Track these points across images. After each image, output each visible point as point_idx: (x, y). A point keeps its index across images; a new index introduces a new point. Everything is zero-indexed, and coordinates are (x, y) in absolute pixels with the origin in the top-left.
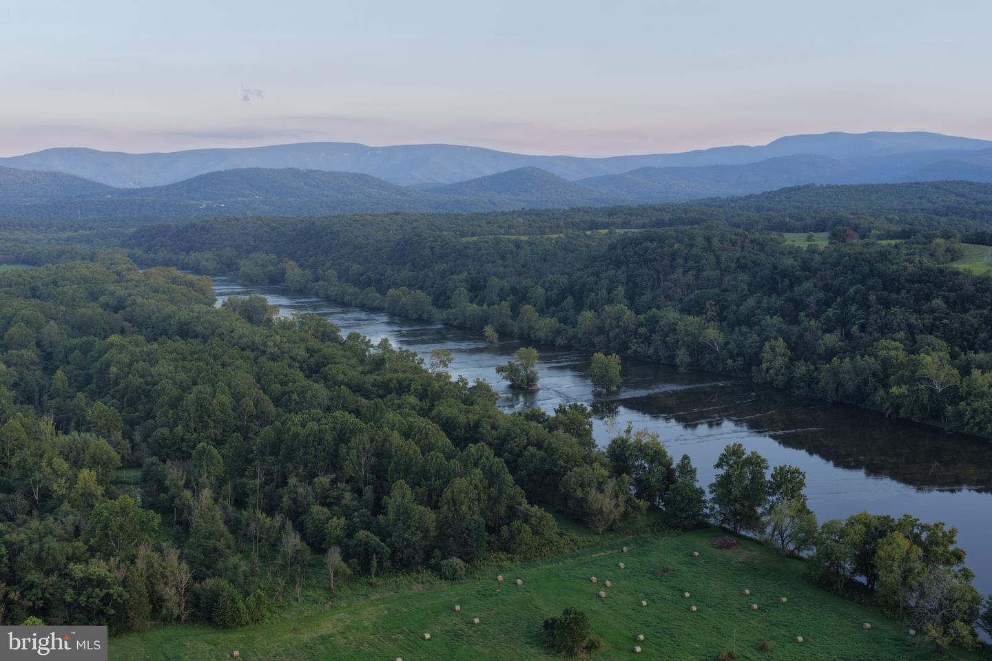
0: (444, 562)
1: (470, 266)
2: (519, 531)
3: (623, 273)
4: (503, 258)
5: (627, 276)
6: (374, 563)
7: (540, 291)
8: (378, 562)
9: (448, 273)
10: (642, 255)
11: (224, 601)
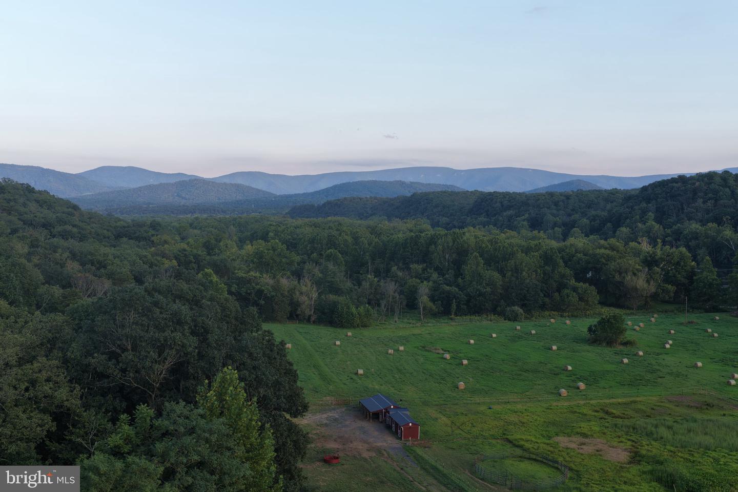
0: (508, 309)
1: (530, 211)
2: (568, 296)
3: (653, 206)
4: (556, 204)
5: (656, 207)
6: (454, 306)
7: (585, 221)
8: (457, 305)
9: (514, 217)
10: (668, 193)
11: (342, 307)
